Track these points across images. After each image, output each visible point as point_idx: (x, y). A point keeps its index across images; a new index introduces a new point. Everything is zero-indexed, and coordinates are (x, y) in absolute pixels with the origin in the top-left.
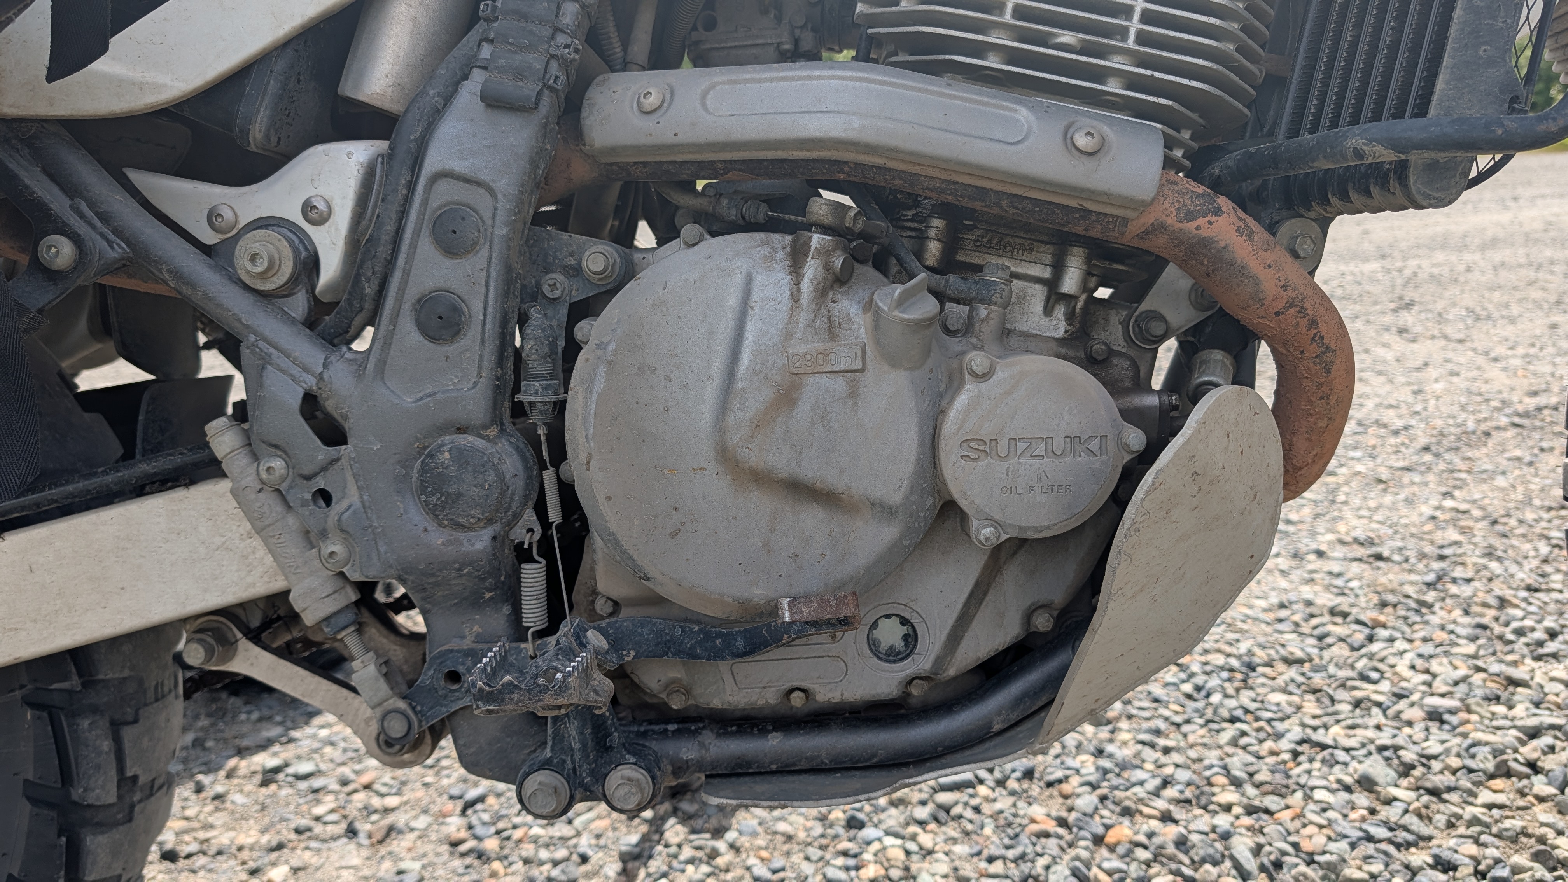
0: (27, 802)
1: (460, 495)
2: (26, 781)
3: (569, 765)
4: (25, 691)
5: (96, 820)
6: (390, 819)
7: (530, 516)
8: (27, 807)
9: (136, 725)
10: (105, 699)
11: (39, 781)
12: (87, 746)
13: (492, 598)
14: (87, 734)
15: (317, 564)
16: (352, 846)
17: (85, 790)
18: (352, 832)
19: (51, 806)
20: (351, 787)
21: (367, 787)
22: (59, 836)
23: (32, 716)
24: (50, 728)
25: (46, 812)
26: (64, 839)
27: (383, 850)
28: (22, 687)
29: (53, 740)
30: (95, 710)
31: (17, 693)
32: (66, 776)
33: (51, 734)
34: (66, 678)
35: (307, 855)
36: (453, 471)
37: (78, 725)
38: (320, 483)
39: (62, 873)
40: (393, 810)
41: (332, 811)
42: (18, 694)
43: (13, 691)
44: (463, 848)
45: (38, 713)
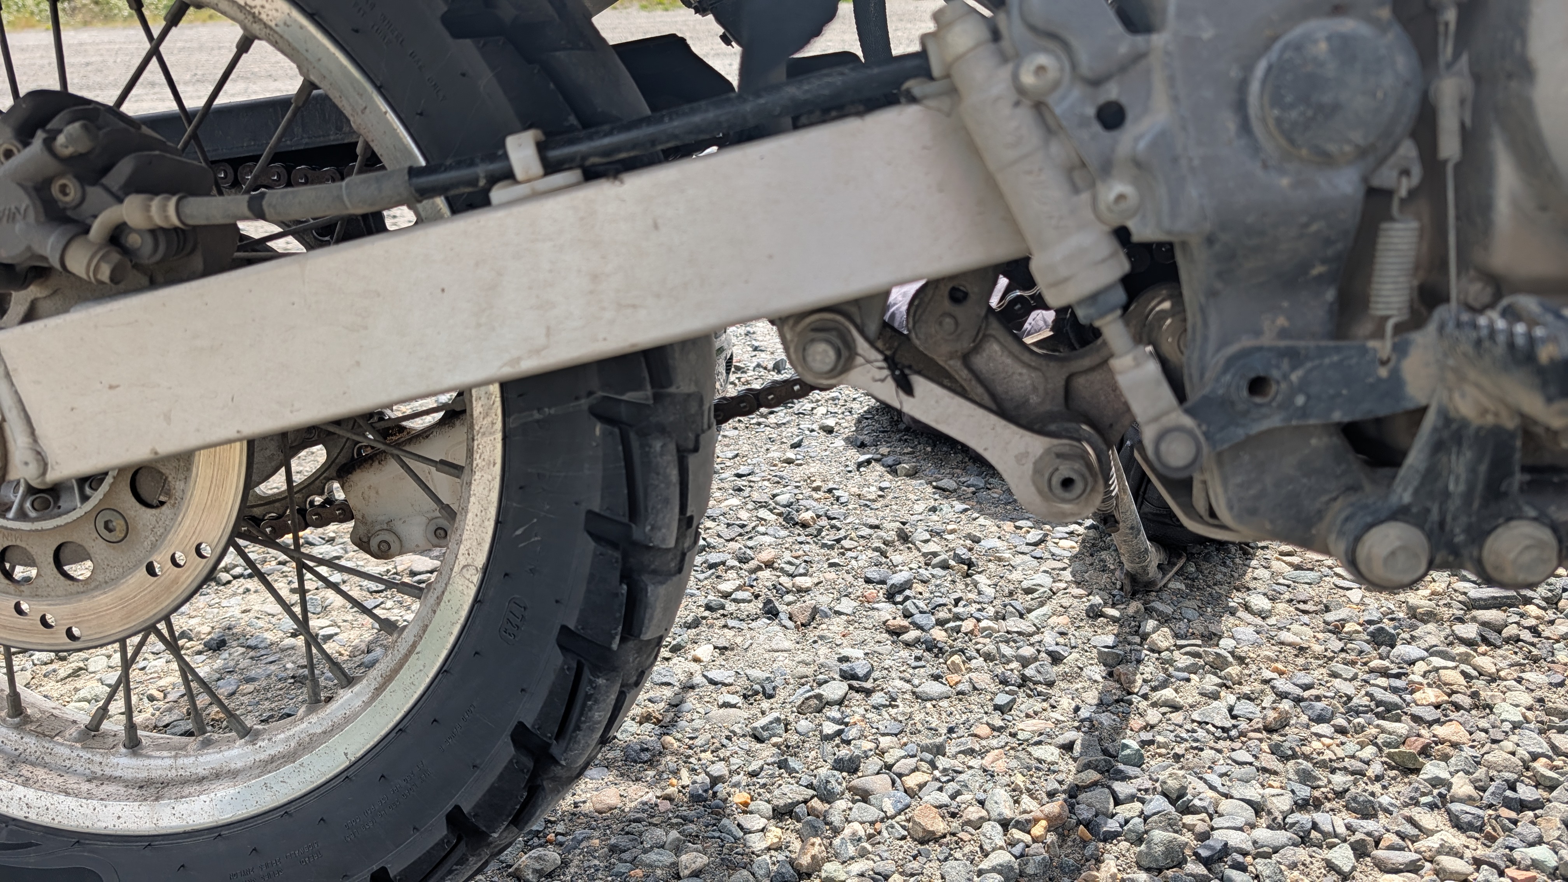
0: (590, 539)
1: (1336, 108)
2: (590, 513)
3: (1435, 515)
4: (592, 400)
5: (653, 567)
6: (809, 601)
7: (1408, 150)
8: (592, 544)
9: (696, 454)
10: (672, 419)
11: (607, 514)
12: (658, 474)
13: (1320, 276)
14: (659, 459)
15: (1089, 214)
16: (775, 627)
17: (653, 528)
18: (772, 613)
19: (614, 545)
20: (752, 564)
21: (769, 565)
22: (621, 582)
23: (603, 433)
24: (620, 448)
25: (610, 552)
26: (625, 587)
27: (812, 635)
28: (590, 394)
29: (623, 464)
30: (662, 430)
31: (583, 401)
32: (634, 511)
33: (621, 455)
34: (639, 387)
35: (729, 634)
36: (1331, 69)
37: (650, 447)
38: (1112, 92)
39: (620, 628)
40: (807, 590)
41: (739, 588)
42: (584, 403)
43: (577, 398)
44: (905, 637)
45: (609, 427)
